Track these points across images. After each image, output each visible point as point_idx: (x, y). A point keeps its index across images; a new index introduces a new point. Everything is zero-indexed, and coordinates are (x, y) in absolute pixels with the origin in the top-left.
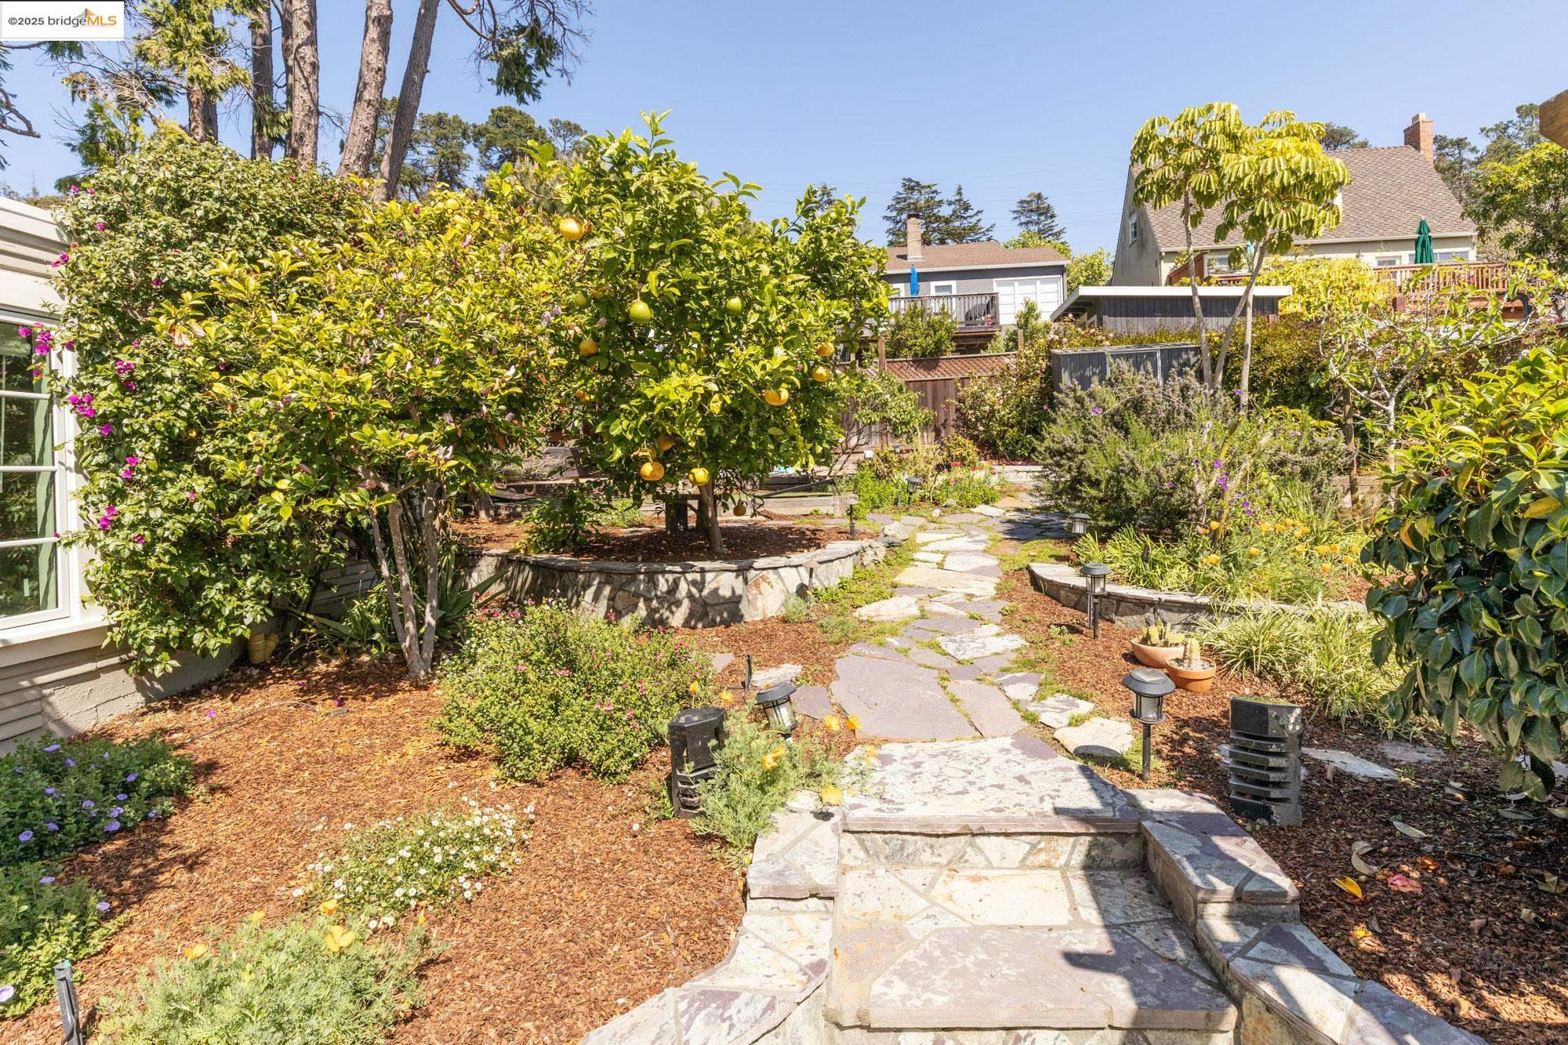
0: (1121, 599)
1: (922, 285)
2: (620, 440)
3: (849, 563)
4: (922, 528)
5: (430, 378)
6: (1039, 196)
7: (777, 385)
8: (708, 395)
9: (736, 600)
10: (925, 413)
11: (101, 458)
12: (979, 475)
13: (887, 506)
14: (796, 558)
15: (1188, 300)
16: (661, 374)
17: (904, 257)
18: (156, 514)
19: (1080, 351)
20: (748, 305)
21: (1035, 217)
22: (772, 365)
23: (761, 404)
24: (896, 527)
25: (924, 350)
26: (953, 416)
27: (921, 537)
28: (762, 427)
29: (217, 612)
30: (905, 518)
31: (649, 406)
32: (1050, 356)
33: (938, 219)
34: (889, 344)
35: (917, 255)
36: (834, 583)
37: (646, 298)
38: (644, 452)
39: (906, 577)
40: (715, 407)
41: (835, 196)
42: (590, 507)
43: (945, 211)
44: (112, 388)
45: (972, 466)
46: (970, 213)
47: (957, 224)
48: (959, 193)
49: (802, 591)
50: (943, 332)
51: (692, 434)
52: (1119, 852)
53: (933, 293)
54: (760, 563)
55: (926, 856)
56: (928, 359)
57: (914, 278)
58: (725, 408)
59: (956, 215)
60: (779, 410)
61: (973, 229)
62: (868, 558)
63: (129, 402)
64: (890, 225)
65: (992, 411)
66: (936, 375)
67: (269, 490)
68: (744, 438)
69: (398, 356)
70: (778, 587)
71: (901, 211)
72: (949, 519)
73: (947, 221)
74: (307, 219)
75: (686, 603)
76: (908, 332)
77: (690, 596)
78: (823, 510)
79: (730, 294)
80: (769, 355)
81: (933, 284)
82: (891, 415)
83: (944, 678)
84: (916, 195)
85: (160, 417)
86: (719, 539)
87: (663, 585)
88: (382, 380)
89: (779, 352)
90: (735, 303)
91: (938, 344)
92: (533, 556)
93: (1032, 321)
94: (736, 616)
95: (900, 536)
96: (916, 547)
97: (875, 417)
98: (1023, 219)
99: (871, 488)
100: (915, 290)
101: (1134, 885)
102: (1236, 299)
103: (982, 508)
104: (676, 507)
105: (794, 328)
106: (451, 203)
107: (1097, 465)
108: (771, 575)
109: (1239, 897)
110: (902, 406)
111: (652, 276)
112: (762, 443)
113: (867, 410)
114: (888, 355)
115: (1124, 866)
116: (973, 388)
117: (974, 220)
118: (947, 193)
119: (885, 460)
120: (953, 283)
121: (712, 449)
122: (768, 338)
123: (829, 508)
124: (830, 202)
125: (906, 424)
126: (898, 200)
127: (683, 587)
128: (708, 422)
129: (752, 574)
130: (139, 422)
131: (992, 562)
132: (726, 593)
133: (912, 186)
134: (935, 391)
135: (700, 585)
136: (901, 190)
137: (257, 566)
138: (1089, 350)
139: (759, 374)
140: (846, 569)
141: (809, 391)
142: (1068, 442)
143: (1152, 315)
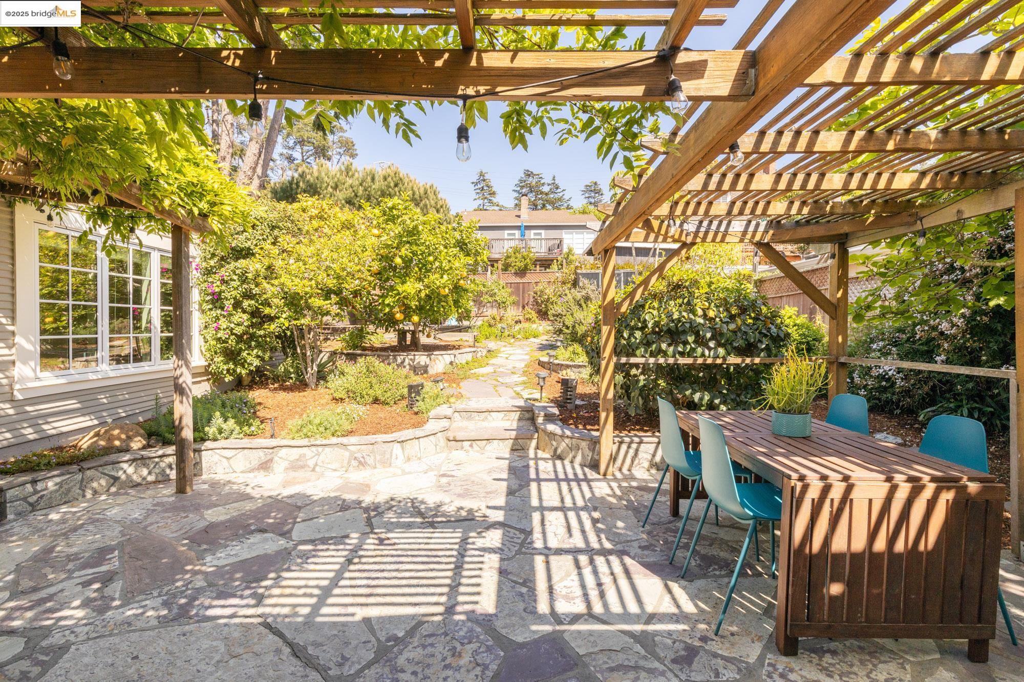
0: (562, 365)
1: (527, 232)
2: (388, 305)
3: (470, 355)
4: (505, 346)
5: (331, 283)
6: (596, 184)
7: (444, 288)
8: (420, 291)
9: (426, 366)
10: (514, 298)
11: (210, 306)
12: (534, 326)
13: (493, 338)
14: (449, 352)
15: (630, 249)
16: (403, 283)
17: (519, 216)
18: (232, 325)
19: (589, 271)
20: (435, 260)
21: (593, 194)
22: (443, 281)
23: (439, 294)
24: (492, 345)
25: (519, 268)
26: (532, 300)
27: (503, 349)
28: (439, 303)
29: (245, 361)
30: (499, 343)
31: (399, 294)
32: (576, 274)
33: (542, 193)
34: (503, 265)
35: (527, 216)
36: (464, 362)
37: (401, 257)
38: (397, 309)
39: (493, 361)
40: (423, 295)
41: (487, 177)
42: (368, 333)
43: (546, 189)
44: (218, 283)
45: (534, 322)
46: (559, 190)
47: (552, 196)
48: (554, 179)
49: (451, 363)
50: (528, 260)
51: (414, 304)
52: (527, 415)
53: (532, 237)
54: (435, 353)
55: (477, 418)
56: (522, 272)
57: (523, 228)
58: (426, 295)
59: (551, 192)
60: (446, 296)
61: (560, 199)
62: (479, 355)
63: (223, 288)
64: (516, 195)
65: (548, 298)
66: (524, 280)
67: (278, 318)
68: (432, 306)
69: (322, 276)
70: (442, 362)
71: (522, 187)
72: (517, 343)
73: (547, 194)
74: (281, 224)
75: (408, 367)
76: (513, 259)
77: (409, 364)
78: (464, 339)
79: (430, 255)
80: (442, 277)
81: (533, 232)
82: (497, 298)
83: (496, 386)
84: (531, 179)
85: (234, 293)
86: (420, 347)
87: (399, 361)
88: (317, 284)
89: (445, 277)
90: (431, 259)
91: (526, 266)
92: (345, 352)
93: (571, 257)
94: (426, 372)
95: (494, 348)
96: (499, 352)
97: (490, 299)
98: (587, 195)
99: (487, 330)
100: (523, 235)
101: (529, 422)
102: (650, 249)
103: (532, 340)
104: (402, 334)
105: (451, 268)
106: (310, 203)
107: (569, 321)
108: (440, 357)
109: (546, 415)
110: (503, 294)
111: (403, 249)
112: (439, 308)
113: (487, 296)
114: (503, 270)
115: (528, 419)
116: (540, 287)
117: (561, 194)
118: (547, 179)
119: (494, 318)
120: (543, 232)
121: (420, 309)
122: (443, 271)
123: (467, 337)
124: (484, 180)
125: (504, 303)
126: (521, 181)
127: (407, 361)
128: (420, 300)
129: (433, 357)
130: (227, 295)
131: (527, 357)
132: (423, 363)
133: (529, 174)
134: (524, 288)
135: (413, 360)
136: (523, 176)
137: (256, 347)
138: (593, 271)
139: (438, 284)
140: (469, 357)
141: (457, 289)
142: (560, 311)
143: (624, 255)
